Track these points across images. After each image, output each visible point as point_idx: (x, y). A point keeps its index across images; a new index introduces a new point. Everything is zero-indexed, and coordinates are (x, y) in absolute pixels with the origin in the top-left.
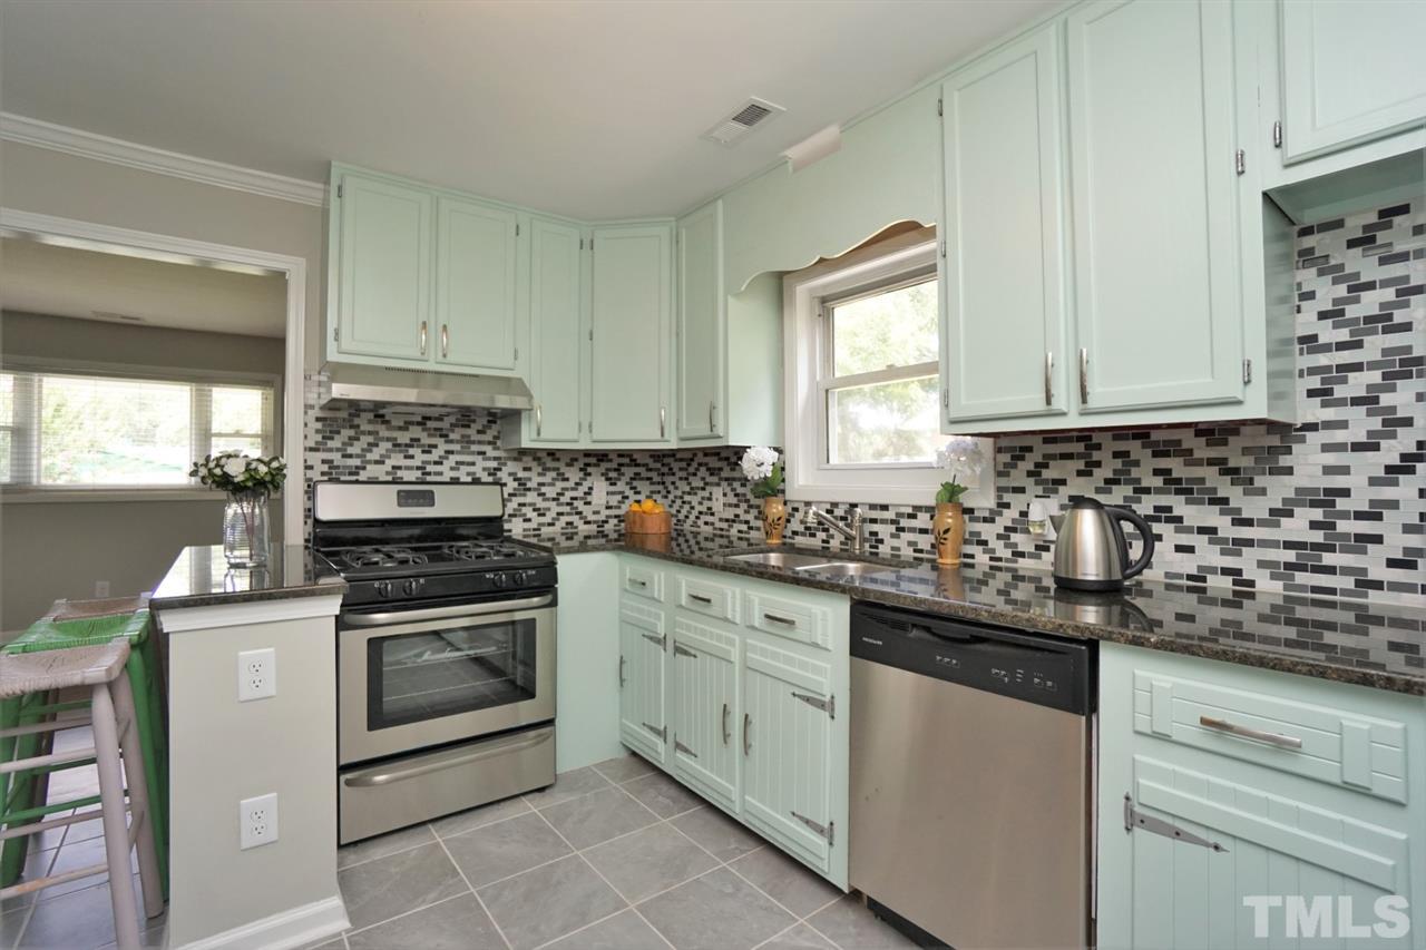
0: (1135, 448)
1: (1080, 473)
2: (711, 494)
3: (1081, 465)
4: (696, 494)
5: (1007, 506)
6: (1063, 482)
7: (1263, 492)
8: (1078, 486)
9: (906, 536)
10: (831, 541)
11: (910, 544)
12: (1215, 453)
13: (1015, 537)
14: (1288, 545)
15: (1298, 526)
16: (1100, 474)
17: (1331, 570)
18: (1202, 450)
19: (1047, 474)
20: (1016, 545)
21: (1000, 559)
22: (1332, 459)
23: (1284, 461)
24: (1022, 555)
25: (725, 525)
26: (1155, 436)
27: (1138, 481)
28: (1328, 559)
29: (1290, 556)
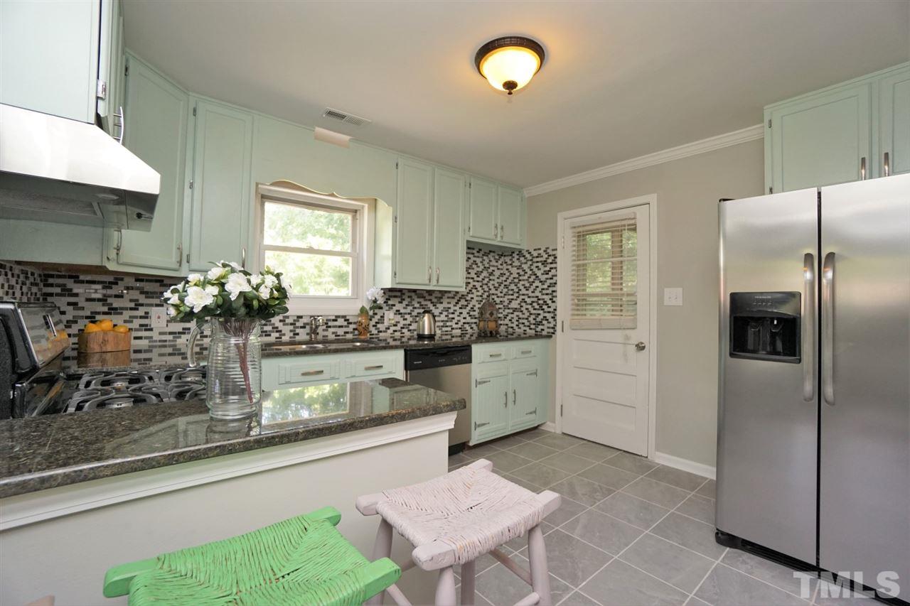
0: (413, 294)
1: (400, 302)
2: (147, 313)
3: (399, 300)
4: (121, 314)
5: (376, 314)
6: (394, 305)
7: (437, 308)
8: (399, 307)
9: (331, 330)
10: (283, 337)
11: (333, 333)
12: (430, 297)
13: (379, 326)
14: (442, 321)
15: (443, 317)
16: (405, 303)
17: (447, 326)
18: (428, 297)
19: (390, 302)
20: (379, 328)
21: (373, 335)
22: (449, 300)
23: (442, 301)
24: (381, 332)
25: (171, 337)
26: (418, 292)
27: (413, 305)
28: (448, 324)
29: (442, 324)
